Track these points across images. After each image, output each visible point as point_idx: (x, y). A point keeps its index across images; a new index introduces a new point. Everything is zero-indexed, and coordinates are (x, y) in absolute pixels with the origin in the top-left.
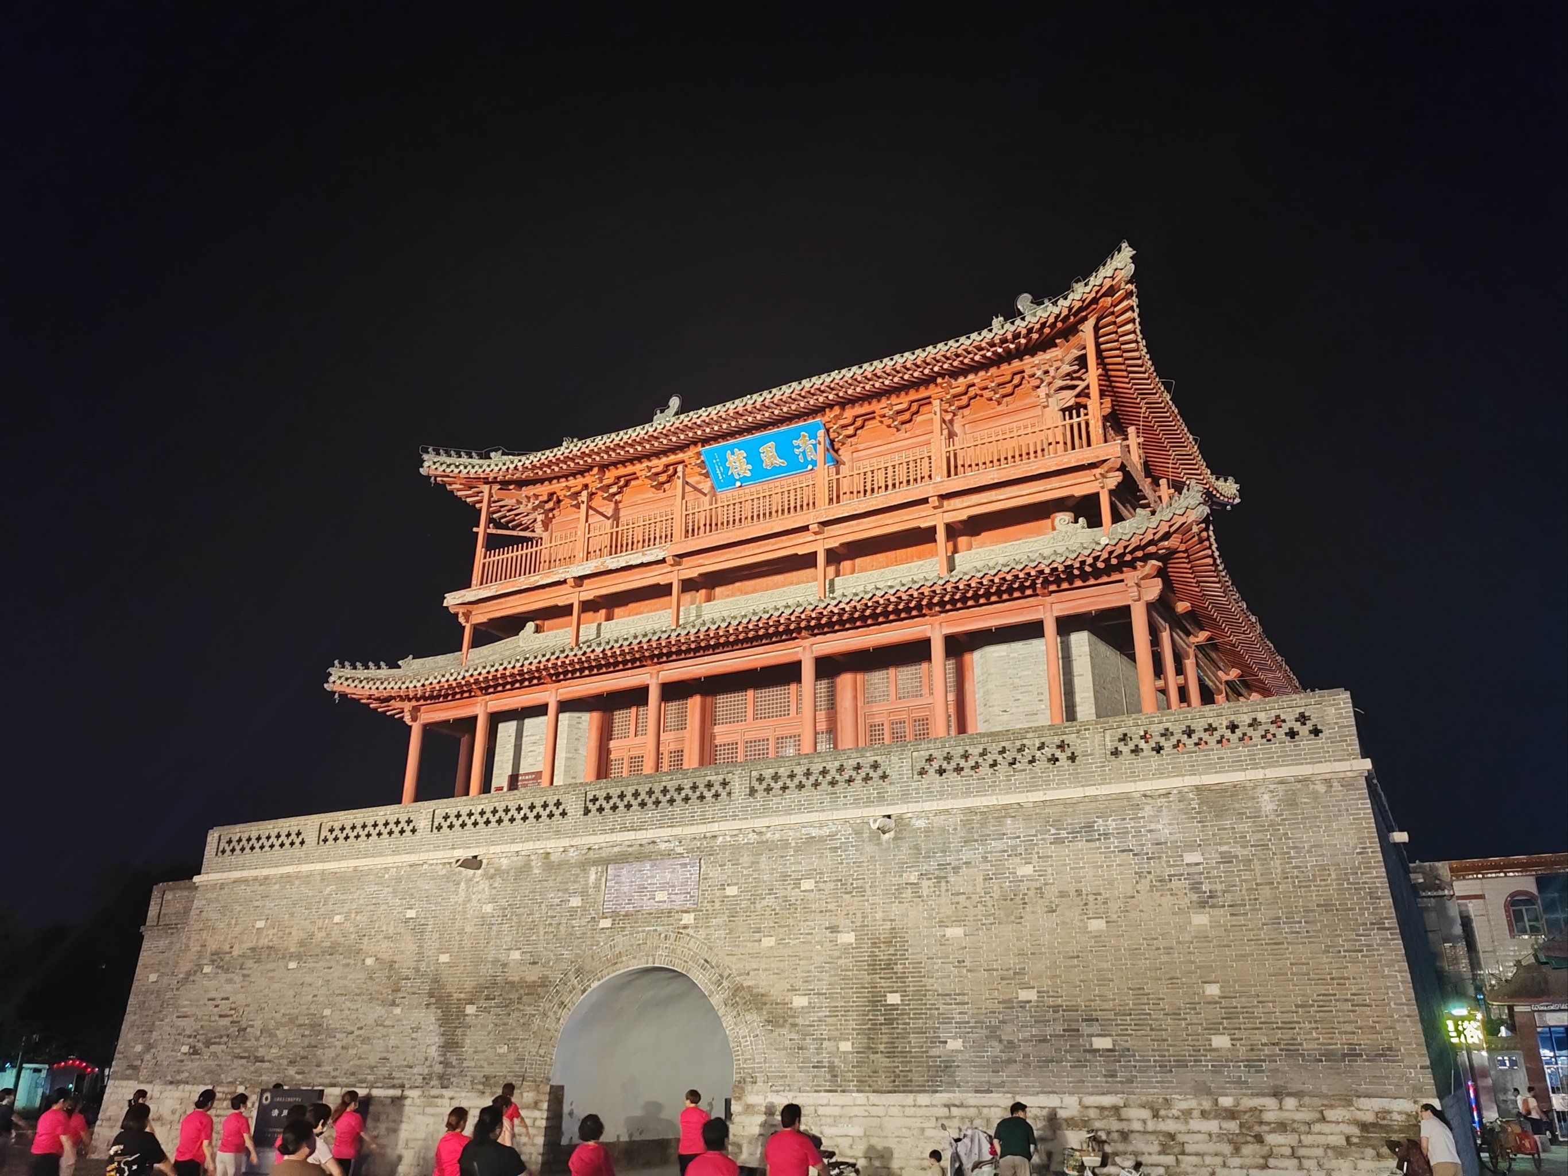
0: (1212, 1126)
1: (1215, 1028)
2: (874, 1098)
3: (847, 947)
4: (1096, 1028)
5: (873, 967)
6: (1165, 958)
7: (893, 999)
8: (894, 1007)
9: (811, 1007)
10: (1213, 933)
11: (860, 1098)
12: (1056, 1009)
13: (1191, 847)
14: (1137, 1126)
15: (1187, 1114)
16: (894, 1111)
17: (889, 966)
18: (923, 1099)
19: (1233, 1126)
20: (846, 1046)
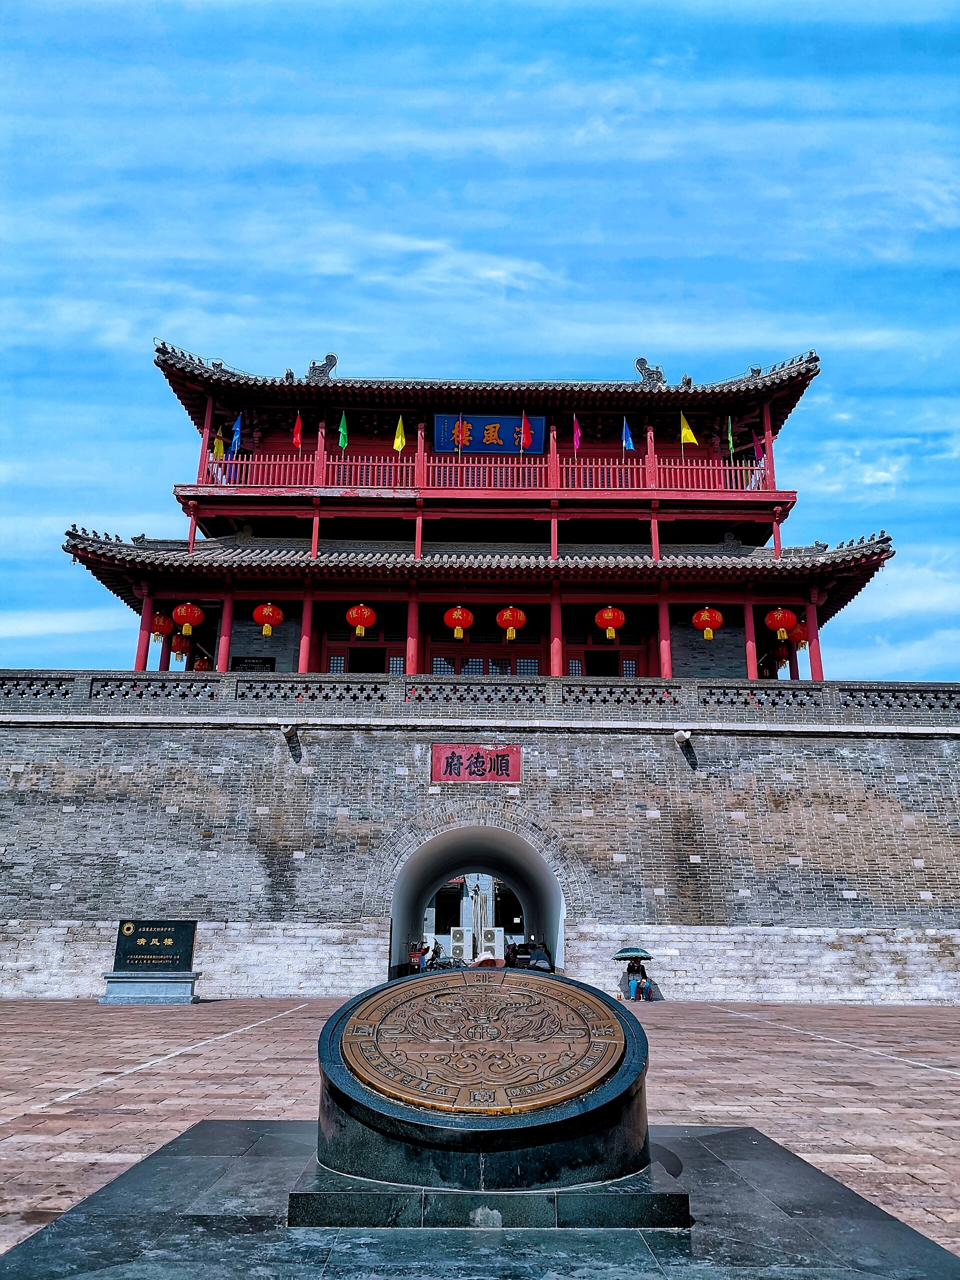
0: (924, 947)
1: (922, 886)
2: (685, 929)
3: (654, 822)
4: (845, 885)
5: (678, 835)
6: (887, 842)
7: (695, 859)
8: (696, 865)
9: (629, 862)
10: (917, 827)
11: (674, 928)
12: (816, 871)
13: (899, 771)
14: (875, 947)
15: (907, 940)
16: (702, 937)
17: (690, 836)
18: (723, 930)
19: (936, 947)
20: (660, 892)
